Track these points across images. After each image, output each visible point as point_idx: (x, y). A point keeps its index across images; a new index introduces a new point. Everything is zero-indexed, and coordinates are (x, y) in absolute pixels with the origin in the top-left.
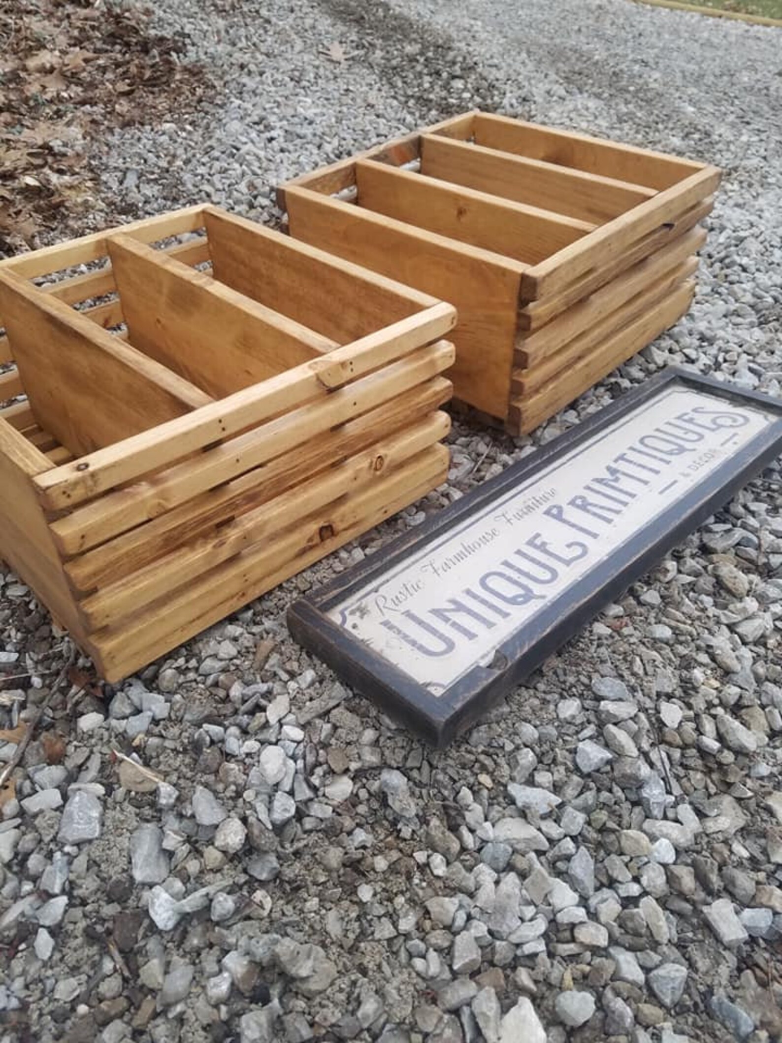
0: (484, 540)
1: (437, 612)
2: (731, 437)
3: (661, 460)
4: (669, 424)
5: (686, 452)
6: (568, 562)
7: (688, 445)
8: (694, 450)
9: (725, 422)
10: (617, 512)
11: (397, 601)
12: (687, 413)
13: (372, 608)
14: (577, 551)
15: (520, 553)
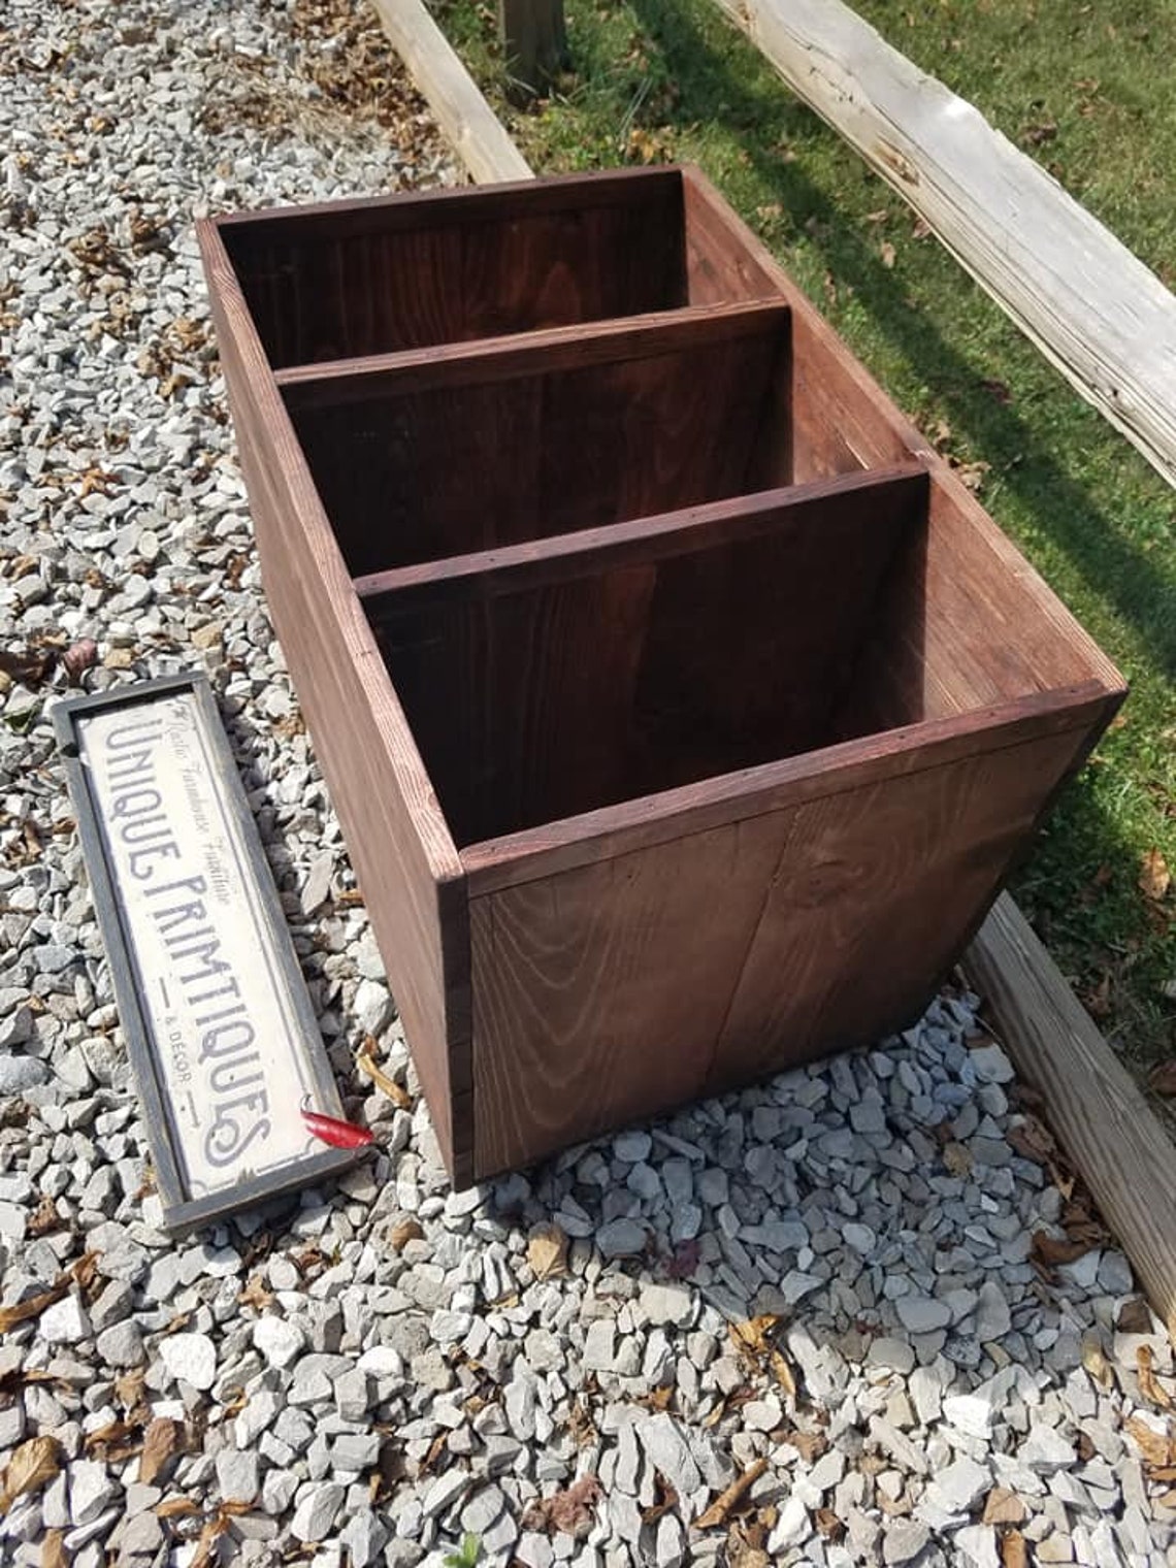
0: (199, 818)
1: (147, 753)
2: (194, 1115)
3: (206, 1020)
4: (259, 1077)
5: (201, 1051)
6: (133, 856)
7: (212, 1063)
8: (201, 1061)
9: (225, 1135)
10: (163, 929)
11: (175, 736)
12: (265, 1109)
13: (181, 720)
14: (141, 869)
15: (168, 832)
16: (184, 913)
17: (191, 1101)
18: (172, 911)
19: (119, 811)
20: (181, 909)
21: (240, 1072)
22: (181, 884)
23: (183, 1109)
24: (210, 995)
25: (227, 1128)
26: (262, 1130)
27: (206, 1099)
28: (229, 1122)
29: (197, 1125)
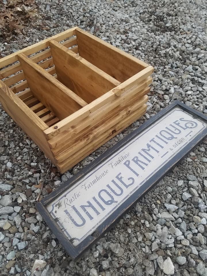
0: (103, 175)
1: (83, 207)
2: (190, 133)
3: (165, 142)
4: (171, 125)
5: (174, 139)
6: (127, 187)
7: (175, 136)
8: (176, 138)
9: (189, 125)
10: (147, 165)
11: (71, 201)
12: (178, 121)
13: (63, 204)
14: (131, 181)
15: (113, 181)
16: (138, 162)
17: (187, 135)
18: (139, 165)
19: (112, 201)
20: (137, 163)
21: (173, 129)
22: (129, 168)
23: (190, 136)
24: (158, 144)
25: (188, 125)
26: (182, 119)
27: (184, 133)
28: (186, 126)
29: (192, 131)
